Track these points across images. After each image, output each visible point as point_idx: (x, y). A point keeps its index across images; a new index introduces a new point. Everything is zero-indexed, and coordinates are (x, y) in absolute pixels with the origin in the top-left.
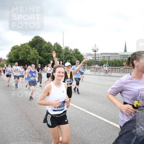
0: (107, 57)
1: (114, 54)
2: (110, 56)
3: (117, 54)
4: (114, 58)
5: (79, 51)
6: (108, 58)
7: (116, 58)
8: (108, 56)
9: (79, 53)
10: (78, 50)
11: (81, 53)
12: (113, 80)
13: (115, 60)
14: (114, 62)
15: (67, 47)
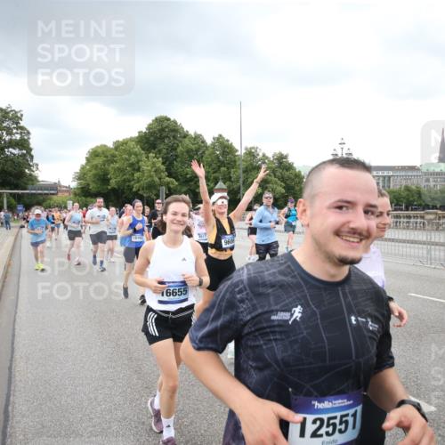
0: (381, 179)
1: (403, 168)
2: (389, 177)
3: (412, 168)
4: (404, 183)
5: (290, 160)
6: (384, 181)
7: (409, 183)
8: (384, 177)
9: (289, 167)
10: (286, 157)
11: (294, 165)
12: (404, 253)
13: (407, 189)
14: (404, 194)
15: (254, 148)
